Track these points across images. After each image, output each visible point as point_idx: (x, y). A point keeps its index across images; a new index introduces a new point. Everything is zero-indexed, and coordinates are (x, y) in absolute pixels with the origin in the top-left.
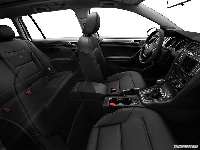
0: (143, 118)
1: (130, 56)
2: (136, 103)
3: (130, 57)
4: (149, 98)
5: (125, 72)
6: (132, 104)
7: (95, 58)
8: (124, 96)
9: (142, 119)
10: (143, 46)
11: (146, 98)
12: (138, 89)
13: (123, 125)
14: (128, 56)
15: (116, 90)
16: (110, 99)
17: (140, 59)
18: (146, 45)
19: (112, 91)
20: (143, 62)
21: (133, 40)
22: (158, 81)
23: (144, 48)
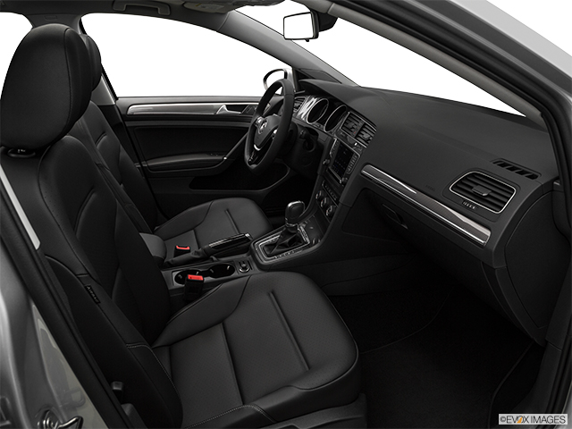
0: (273, 293)
1: (220, 155)
2: (244, 268)
3: (220, 158)
4: (275, 250)
5: (209, 203)
6: (235, 274)
7: (105, 164)
8: (213, 261)
9: (272, 295)
10: (252, 122)
11: (268, 253)
12: (247, 235)
13: (230, 322)
14: (214, 155)
15: (188, 248)
16: (175, 274)
17: (247, 157)
18: (260, 120)
19: (178, 253)
20: (254, 166)
21: (224, 106)
22: (290, 205)
23: (254, 128)
